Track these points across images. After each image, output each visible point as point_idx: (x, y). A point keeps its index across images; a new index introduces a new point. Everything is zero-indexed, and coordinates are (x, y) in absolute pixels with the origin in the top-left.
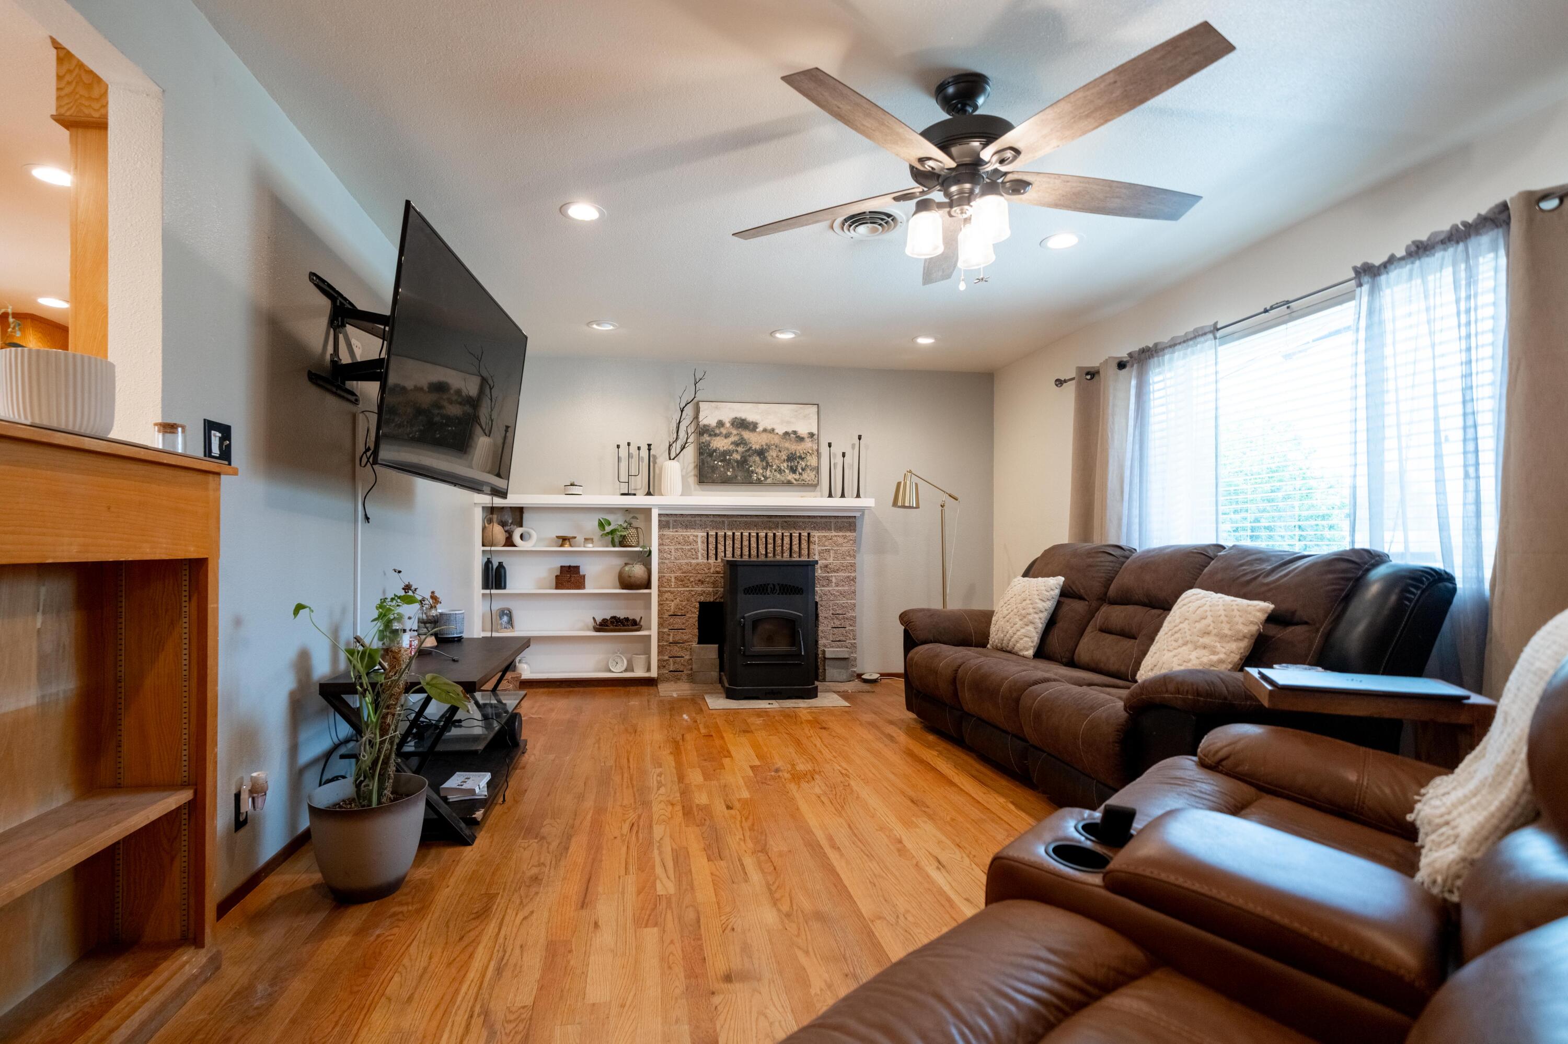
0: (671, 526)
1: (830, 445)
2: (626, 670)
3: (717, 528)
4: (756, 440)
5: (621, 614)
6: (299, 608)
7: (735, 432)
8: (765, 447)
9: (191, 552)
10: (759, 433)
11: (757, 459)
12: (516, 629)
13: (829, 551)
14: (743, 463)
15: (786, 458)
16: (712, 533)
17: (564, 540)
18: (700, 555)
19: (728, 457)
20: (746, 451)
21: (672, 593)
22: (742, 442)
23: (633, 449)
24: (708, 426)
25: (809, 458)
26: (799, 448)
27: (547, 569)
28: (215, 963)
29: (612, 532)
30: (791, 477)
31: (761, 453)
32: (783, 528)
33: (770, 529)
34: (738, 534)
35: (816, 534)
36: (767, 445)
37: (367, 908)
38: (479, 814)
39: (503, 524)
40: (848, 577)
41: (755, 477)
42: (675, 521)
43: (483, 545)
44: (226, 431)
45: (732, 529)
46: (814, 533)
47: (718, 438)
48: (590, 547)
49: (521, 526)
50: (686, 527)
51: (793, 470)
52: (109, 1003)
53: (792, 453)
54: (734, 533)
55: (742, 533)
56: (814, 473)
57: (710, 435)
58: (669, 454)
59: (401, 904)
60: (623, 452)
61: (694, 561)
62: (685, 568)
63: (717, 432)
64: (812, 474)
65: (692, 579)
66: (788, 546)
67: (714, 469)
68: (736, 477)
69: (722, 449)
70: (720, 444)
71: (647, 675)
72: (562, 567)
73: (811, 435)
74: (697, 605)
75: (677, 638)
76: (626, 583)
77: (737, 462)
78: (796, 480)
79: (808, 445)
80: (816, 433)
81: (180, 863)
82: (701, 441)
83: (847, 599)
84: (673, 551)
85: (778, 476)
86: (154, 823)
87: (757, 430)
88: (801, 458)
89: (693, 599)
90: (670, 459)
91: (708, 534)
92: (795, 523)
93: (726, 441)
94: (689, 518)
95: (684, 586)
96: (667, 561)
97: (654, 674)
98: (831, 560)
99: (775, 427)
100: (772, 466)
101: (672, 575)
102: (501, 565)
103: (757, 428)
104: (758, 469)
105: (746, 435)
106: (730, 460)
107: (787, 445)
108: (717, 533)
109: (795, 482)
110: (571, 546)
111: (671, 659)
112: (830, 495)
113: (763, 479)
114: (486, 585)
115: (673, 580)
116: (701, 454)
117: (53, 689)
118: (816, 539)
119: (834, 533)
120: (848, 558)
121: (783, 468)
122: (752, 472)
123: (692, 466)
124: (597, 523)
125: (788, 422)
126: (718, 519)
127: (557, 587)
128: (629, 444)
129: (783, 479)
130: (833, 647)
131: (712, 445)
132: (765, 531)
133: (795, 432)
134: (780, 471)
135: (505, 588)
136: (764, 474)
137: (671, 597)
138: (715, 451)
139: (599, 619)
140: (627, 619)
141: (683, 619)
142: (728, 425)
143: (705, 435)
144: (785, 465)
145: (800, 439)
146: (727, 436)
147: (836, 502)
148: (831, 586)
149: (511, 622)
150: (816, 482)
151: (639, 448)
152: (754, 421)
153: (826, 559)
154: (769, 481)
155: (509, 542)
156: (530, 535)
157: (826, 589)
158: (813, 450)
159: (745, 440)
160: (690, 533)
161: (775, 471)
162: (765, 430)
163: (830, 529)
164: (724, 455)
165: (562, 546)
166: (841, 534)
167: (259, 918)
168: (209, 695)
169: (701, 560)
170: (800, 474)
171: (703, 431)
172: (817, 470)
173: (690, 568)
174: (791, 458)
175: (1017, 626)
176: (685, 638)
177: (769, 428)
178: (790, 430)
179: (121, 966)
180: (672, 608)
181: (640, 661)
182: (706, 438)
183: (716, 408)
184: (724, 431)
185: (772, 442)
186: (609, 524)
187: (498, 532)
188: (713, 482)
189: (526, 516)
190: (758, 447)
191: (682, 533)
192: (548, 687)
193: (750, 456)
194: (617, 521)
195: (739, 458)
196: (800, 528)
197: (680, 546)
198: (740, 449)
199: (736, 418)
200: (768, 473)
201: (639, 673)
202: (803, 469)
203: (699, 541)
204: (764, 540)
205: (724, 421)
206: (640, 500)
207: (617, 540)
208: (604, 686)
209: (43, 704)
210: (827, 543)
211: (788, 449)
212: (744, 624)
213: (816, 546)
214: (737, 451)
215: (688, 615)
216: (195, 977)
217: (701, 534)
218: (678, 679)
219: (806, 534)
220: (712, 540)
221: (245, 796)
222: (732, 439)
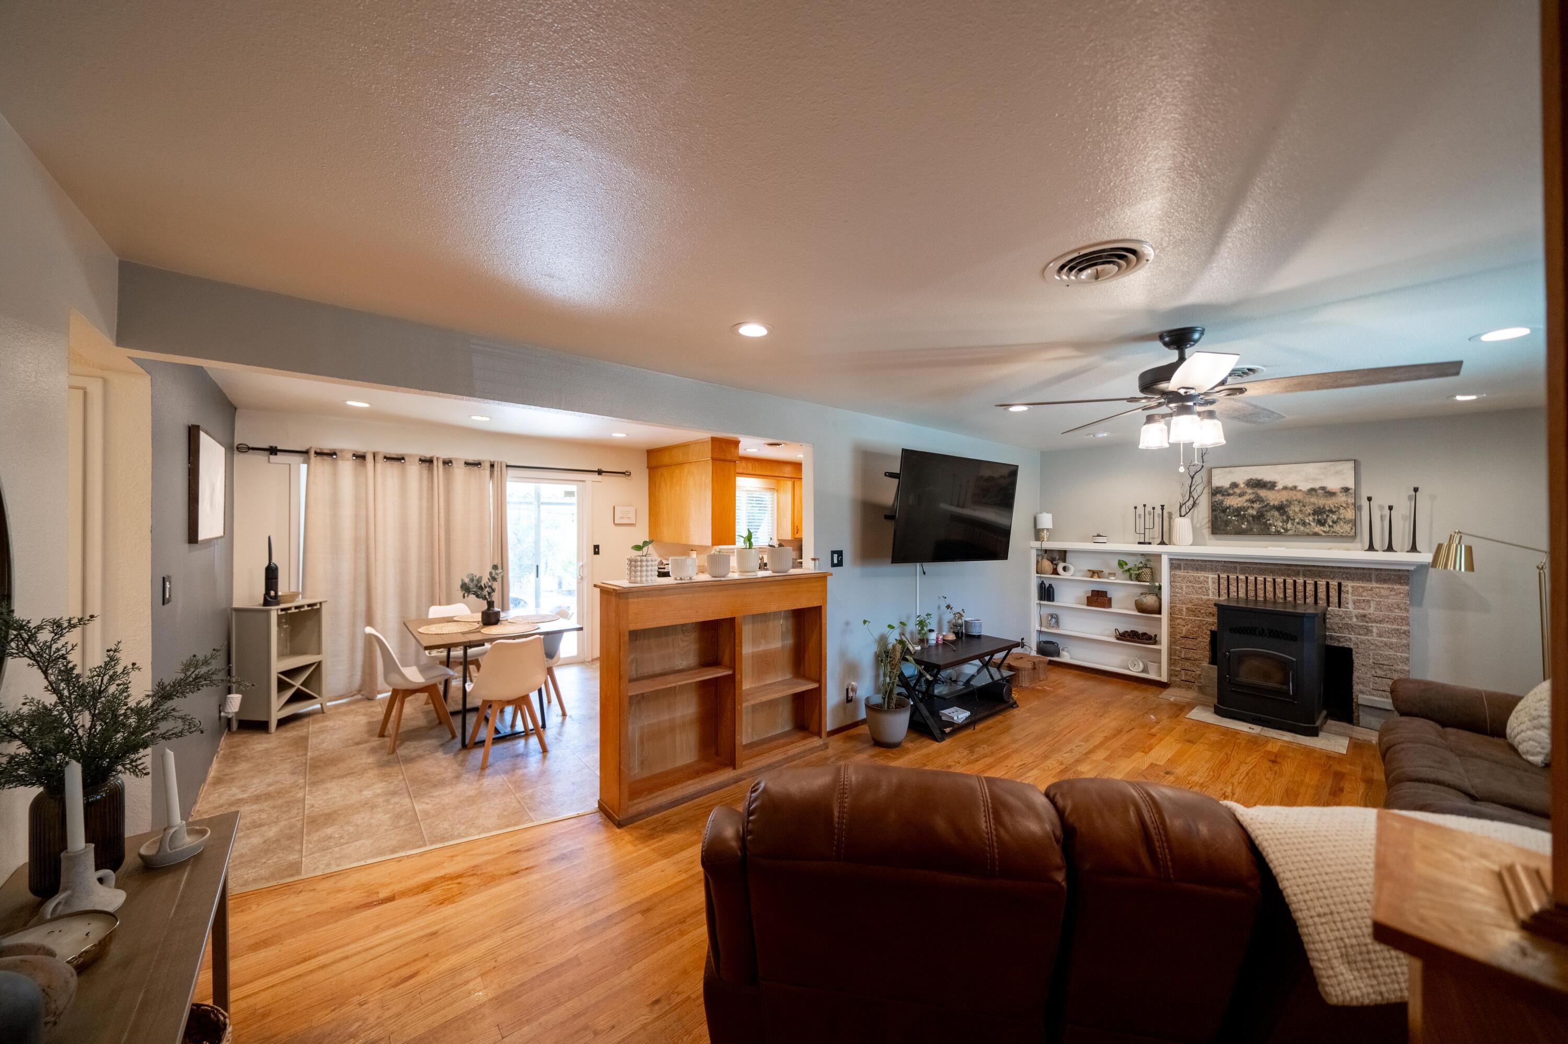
0: (1182, 567)
1: (1369, 499)
2: (1143, 671)
3: (1228, 572)
4: (1273, 498)
5: (1141, 629)
6: (865, 622)
7: (1250, 491)
8: (1285, 503)
9: (816, 604)
10: (1279, 491)
11: (1276, 513)
12: (1061, 627)
13: (1368, 601)
14: (1259, 517)
15: (1311, 512)
16: (1224, 576)
17: (1093, 573)
18: (1210, 593)
19: (1242, 513)
20: (1263, 507)
21: (1184, 620)
22: (1259, 499)
23: (1149, 508)
24: (1222, 487)
25: (1342, 511)
26: (1330, 503)
27: (1082, 592)
28: (826, 746)
29: (1129, 570)
30: (1318, 529)
31: (1281, 508)
32: (1304, 576)
33: (1289, 576)
34: (1251, 578)
35: (1349, 585)
36: (1287, 500)
37: (882, 749)
38: (948, 730)
39: (1052, 560)
40: (1397, 630)
41: (1273, 529)
42: (1186, 564)
43: (1037, 573)
44: (840, 553)
45: (1244, 574)
46: (1344, 583)
47: (1232, 497)
48: (1112, 579)
49: (1064, 561)
50: (1197, 569)
51: (1321, 523)
52: (792, 743)
53: (1320, 508)
54: (1247, 578)
55: (1256, 578)
56: (1350, 525)
57: (1223, 495)
58: (1180, 512)
59: (892, 753)
60: (1140, 510)
61: (1204, 597)
62: (1195, 602)
63: (1231, 492)
64: (1347, 527)
65: (1202, 611)
66: (1312, 593)
67: (1227, 523)
68: (1252, 529)
69: (1235, 506)
70: (1233, 502)
71: (1158, 678)
72: (1092, 591)
73: (1346, 490)
74: (1209, 633)
75: (1189, 656)
76: (1141, 608)
77: (1253, 516)
78: (1324, 532)
79: (1342, 499)
80: (1353, 487)
81: (817, 708)
82: (1214, 500)
83: (1396, 652)
84: (1184, 587)
85: (1302, 528)
86: (803, 692)
87: (1276, 488)
88: (1331, 511)
89: (1204, 627)
90: (1181, 516)
91: (1219, 576)
92: (1320, 572)
93: (1240, 499)
94: (1200, 563)
95: (1195, 616)
96: (1178, 595)
97: (1164, 678)
98: (1371, 610)
99: (1297, 484)
100: (1294, 519)
101: (1184, 606)
102: (1050, 586)
103: (1275, 486)
104: (1277, 522)
105: (1263, 493)
106: (1244, 515)
107: (1313, 500)
108: (1228, 577)
109: (1323, 534)
110: (1099, 577)
111: (1183, 671)
112: (1371, 548)
113: (1282, 531)
114: (1041, 597)
115: (1184, 610)
116: (1213, 510)
117: (785, 642)
118: (1350, 590)
119: (1374, 585)
120: (1397, 611)
121: (1307, 521)
122: (1270, 525)
123: (1206, 520)
124: (1117, 562)
125: (1314, 480)
126: (1229, 565)
127: (1088, 605)
128: (1145, 506)
129: (1308, 531)
130: (1374, 695)
131: (1225, 503)
132: (1283, 578)
133: (1323, 488)
134: (1304, 524)
135: (1053, 600)
136: (1285, 526)
137: (1183, 623)
138: (1229, 508)
139: (1122, 630)
140: (1144, 634)
141: (1195, 642)
142: (1242, 486)
143: (1218, 495)
144: (1311, 518)
145: (1332, 494)
146: (1240, 495)
147: (1380, 556)
148: (1372, 636)
149: (1057, 622)
150: (1352, 533)
151: (1154, 508)
152: (1272, 480)
153: (1363, 609)
154: (1290, 532)
155: (1055, 572)
156: (1068, 570)
157: (1364, 637)
158: (1347, 504)
159: (1261, 498)
160: (1201, 575)
161: (1298, 523)
162: (1285, 488)
163: (1370, 580)
164: (1238, 511)
165: (1092, 577)
166: (1385, 586)
167: (851, 738)
168: (823, 653)
169: (1211, 597)
170: (1330, 526)
171: (1216, 491)
172: (1354, 523)
173: (1201, 603)
174: (1318, 511)
175: (1524, 727)
176: (1197, 657)
177: (1290, 485)
178: (1316, 486)
179: (801, 734)
180: (1184, 631)
181: (1152, 667)
182: (1219, 497)
183: (1230, 472)
184: (1237, 491)
185: (1295, 498)
186: (1127, 564)
187: (1047, 564)
188: (1227, 533)
189: (1068, 554)
190: (1276, 503)
191: (1192, 574)
192: (1080, 670)
193: (1266, 511)
194: (1131, 562)
195: (1255, 513)
196: (1327, 577)
197: (1191, 584)
198: (1256, 505)
199: (1251, 479)
200: (1289, 526)
201: (1152, 676)
202: (1334, 522)
203: (1210, 581)
204: (1282, 585)
205: (1238, 482)
206: (1154, 548)
207: (1133, 576)
208: (1122, 679)
209: (783, 647)
210: (1365, 594)
211: (1314, 504)
212: (1229, 657)
213: (1350, 596)
214: (1252, 507)
215: (1199, 639)
216: (817, 747)
217: (1212, 576)
218: (1189, 688)
219: (1336, 583)
220: (1224, 583)
221: (850, 690)
222: (1247, 497)
